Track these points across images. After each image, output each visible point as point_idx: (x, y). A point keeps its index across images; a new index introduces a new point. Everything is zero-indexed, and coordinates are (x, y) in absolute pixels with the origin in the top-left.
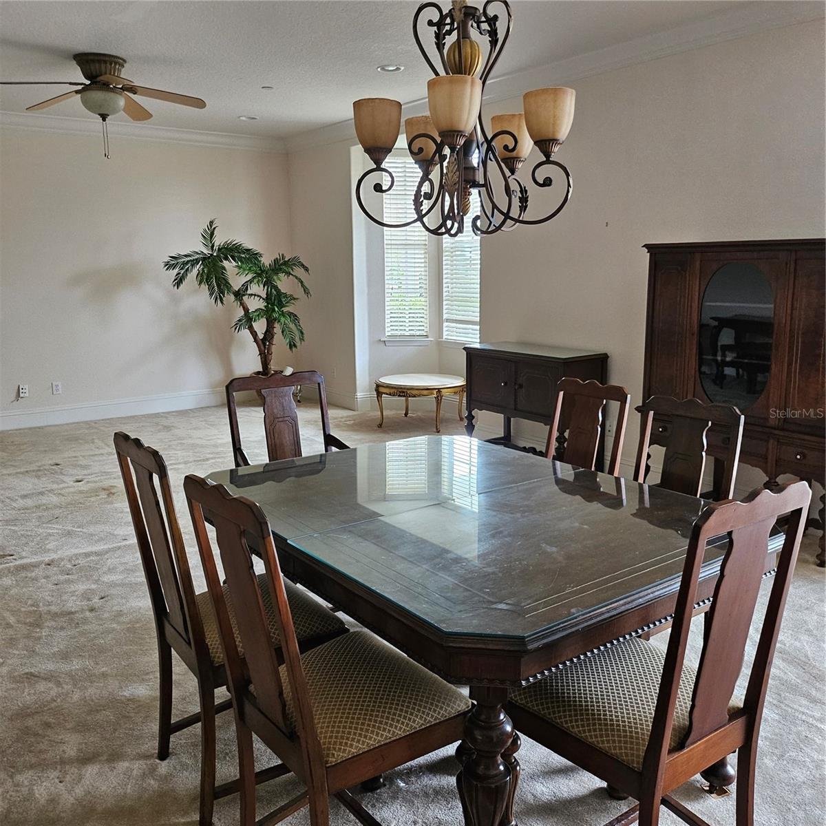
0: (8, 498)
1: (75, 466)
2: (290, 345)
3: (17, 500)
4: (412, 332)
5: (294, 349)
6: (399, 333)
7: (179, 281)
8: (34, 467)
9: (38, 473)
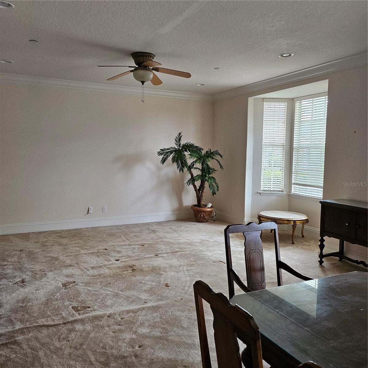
0: (85, 268)
1: (115, 251)
2: (213, 193)
3: (89, 270)
4: (274, 189)
5: (215, 195)
6: (267, 189)
7: (164, 161)
8: (95, 250)
9: (98, 254)
